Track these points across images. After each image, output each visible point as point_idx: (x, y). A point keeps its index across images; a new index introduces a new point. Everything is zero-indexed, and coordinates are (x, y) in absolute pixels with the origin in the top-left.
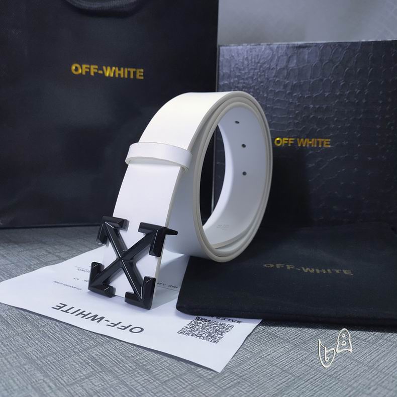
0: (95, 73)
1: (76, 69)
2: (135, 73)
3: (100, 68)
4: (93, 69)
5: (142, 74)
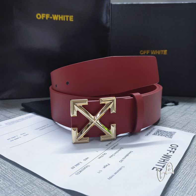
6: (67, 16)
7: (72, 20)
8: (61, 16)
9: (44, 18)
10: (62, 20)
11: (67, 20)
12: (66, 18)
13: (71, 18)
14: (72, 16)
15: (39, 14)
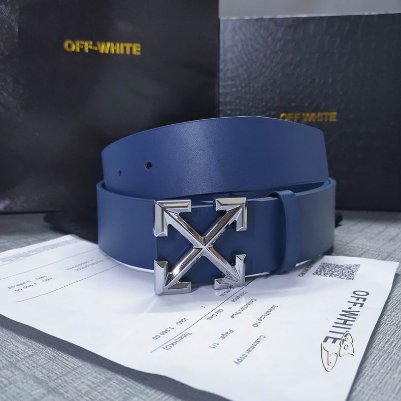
0: (89, 49)
1: (70, 46)
2: (131, 49)
3: (95, 45)
4: (87, 46)
5: (139, 49)
6: (128, 46)
7: (139, 54)
8: (115, 45)
9: (80, 49)
10: (118, 52)
11: (128, 52)
12: (125, 48)
13: (136, 49)
14: (139, 45)
15: (71, 42)
